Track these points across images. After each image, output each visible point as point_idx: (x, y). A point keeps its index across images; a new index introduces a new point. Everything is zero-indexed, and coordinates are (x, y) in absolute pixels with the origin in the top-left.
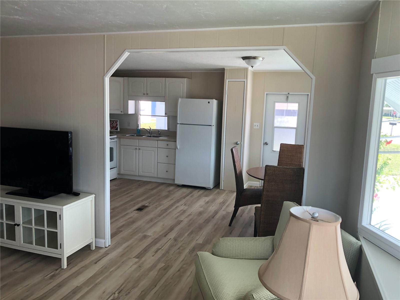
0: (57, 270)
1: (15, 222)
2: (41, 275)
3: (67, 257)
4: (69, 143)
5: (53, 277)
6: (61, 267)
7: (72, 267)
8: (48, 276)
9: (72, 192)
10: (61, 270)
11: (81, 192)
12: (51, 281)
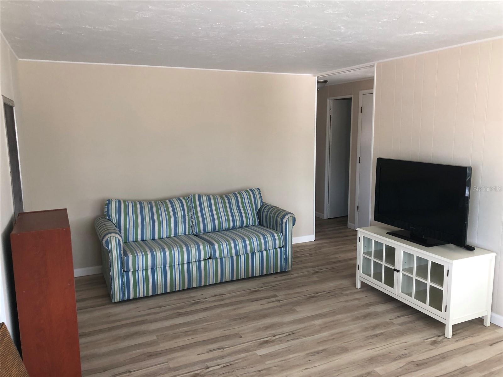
0: (439, 336)
1: (394, 267)
2: (420, 336)
3: (453, 325)
4: (467, 180)
5: (434, 343)
6: (444, 334)
7: (459, 339)
8: (428, 340)
9: (465, 245)
10: (444, 338)
11: (477, 247)
12: (433, 347)
